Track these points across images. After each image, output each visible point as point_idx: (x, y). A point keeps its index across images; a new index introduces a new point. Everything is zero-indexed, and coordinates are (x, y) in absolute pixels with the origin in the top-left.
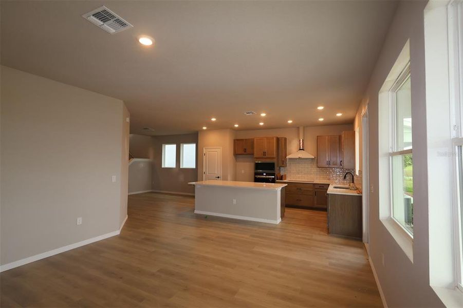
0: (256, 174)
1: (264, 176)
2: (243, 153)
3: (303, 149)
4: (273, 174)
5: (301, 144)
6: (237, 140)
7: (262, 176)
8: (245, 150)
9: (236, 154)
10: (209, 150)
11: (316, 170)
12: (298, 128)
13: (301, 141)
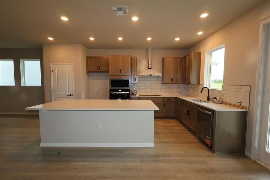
0: (111, 90)
1: (120, 92)
2: (97, 70)
3: (151, 68)
4: (128, 90)
5: (150, 64)
6: (90, 57)
7: (117, 93)
8: (99, 68)
9: (89, 71)
10: (57, 66)
11: (160, 86)
12: (147, 49)
13: (150, 62)
